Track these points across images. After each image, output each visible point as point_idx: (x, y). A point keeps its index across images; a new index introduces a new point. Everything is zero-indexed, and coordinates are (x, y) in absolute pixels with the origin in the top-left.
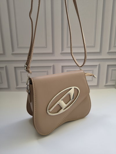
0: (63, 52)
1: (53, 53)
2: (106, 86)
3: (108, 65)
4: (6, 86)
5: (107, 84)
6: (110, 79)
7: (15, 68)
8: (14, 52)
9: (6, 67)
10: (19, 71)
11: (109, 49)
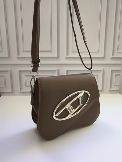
0: (68, 56)
1: (58, 58)
2: (110, 91)
3: (112, 71)
4: (10, 91)
5: (111, 89)
6: (114, 85)
7: (20, 71)
8: (19, 56)
9: (11, 70)
10: (23, 75)
11: (113, 55)
